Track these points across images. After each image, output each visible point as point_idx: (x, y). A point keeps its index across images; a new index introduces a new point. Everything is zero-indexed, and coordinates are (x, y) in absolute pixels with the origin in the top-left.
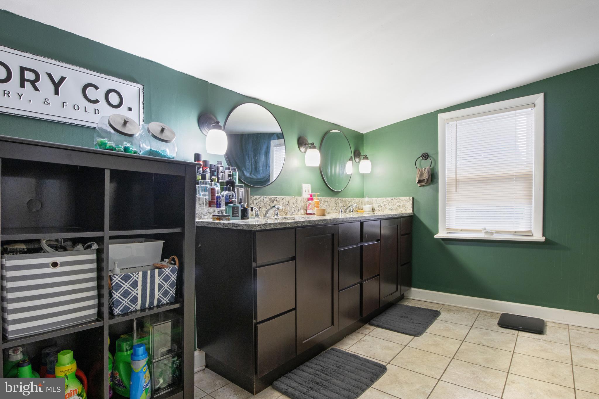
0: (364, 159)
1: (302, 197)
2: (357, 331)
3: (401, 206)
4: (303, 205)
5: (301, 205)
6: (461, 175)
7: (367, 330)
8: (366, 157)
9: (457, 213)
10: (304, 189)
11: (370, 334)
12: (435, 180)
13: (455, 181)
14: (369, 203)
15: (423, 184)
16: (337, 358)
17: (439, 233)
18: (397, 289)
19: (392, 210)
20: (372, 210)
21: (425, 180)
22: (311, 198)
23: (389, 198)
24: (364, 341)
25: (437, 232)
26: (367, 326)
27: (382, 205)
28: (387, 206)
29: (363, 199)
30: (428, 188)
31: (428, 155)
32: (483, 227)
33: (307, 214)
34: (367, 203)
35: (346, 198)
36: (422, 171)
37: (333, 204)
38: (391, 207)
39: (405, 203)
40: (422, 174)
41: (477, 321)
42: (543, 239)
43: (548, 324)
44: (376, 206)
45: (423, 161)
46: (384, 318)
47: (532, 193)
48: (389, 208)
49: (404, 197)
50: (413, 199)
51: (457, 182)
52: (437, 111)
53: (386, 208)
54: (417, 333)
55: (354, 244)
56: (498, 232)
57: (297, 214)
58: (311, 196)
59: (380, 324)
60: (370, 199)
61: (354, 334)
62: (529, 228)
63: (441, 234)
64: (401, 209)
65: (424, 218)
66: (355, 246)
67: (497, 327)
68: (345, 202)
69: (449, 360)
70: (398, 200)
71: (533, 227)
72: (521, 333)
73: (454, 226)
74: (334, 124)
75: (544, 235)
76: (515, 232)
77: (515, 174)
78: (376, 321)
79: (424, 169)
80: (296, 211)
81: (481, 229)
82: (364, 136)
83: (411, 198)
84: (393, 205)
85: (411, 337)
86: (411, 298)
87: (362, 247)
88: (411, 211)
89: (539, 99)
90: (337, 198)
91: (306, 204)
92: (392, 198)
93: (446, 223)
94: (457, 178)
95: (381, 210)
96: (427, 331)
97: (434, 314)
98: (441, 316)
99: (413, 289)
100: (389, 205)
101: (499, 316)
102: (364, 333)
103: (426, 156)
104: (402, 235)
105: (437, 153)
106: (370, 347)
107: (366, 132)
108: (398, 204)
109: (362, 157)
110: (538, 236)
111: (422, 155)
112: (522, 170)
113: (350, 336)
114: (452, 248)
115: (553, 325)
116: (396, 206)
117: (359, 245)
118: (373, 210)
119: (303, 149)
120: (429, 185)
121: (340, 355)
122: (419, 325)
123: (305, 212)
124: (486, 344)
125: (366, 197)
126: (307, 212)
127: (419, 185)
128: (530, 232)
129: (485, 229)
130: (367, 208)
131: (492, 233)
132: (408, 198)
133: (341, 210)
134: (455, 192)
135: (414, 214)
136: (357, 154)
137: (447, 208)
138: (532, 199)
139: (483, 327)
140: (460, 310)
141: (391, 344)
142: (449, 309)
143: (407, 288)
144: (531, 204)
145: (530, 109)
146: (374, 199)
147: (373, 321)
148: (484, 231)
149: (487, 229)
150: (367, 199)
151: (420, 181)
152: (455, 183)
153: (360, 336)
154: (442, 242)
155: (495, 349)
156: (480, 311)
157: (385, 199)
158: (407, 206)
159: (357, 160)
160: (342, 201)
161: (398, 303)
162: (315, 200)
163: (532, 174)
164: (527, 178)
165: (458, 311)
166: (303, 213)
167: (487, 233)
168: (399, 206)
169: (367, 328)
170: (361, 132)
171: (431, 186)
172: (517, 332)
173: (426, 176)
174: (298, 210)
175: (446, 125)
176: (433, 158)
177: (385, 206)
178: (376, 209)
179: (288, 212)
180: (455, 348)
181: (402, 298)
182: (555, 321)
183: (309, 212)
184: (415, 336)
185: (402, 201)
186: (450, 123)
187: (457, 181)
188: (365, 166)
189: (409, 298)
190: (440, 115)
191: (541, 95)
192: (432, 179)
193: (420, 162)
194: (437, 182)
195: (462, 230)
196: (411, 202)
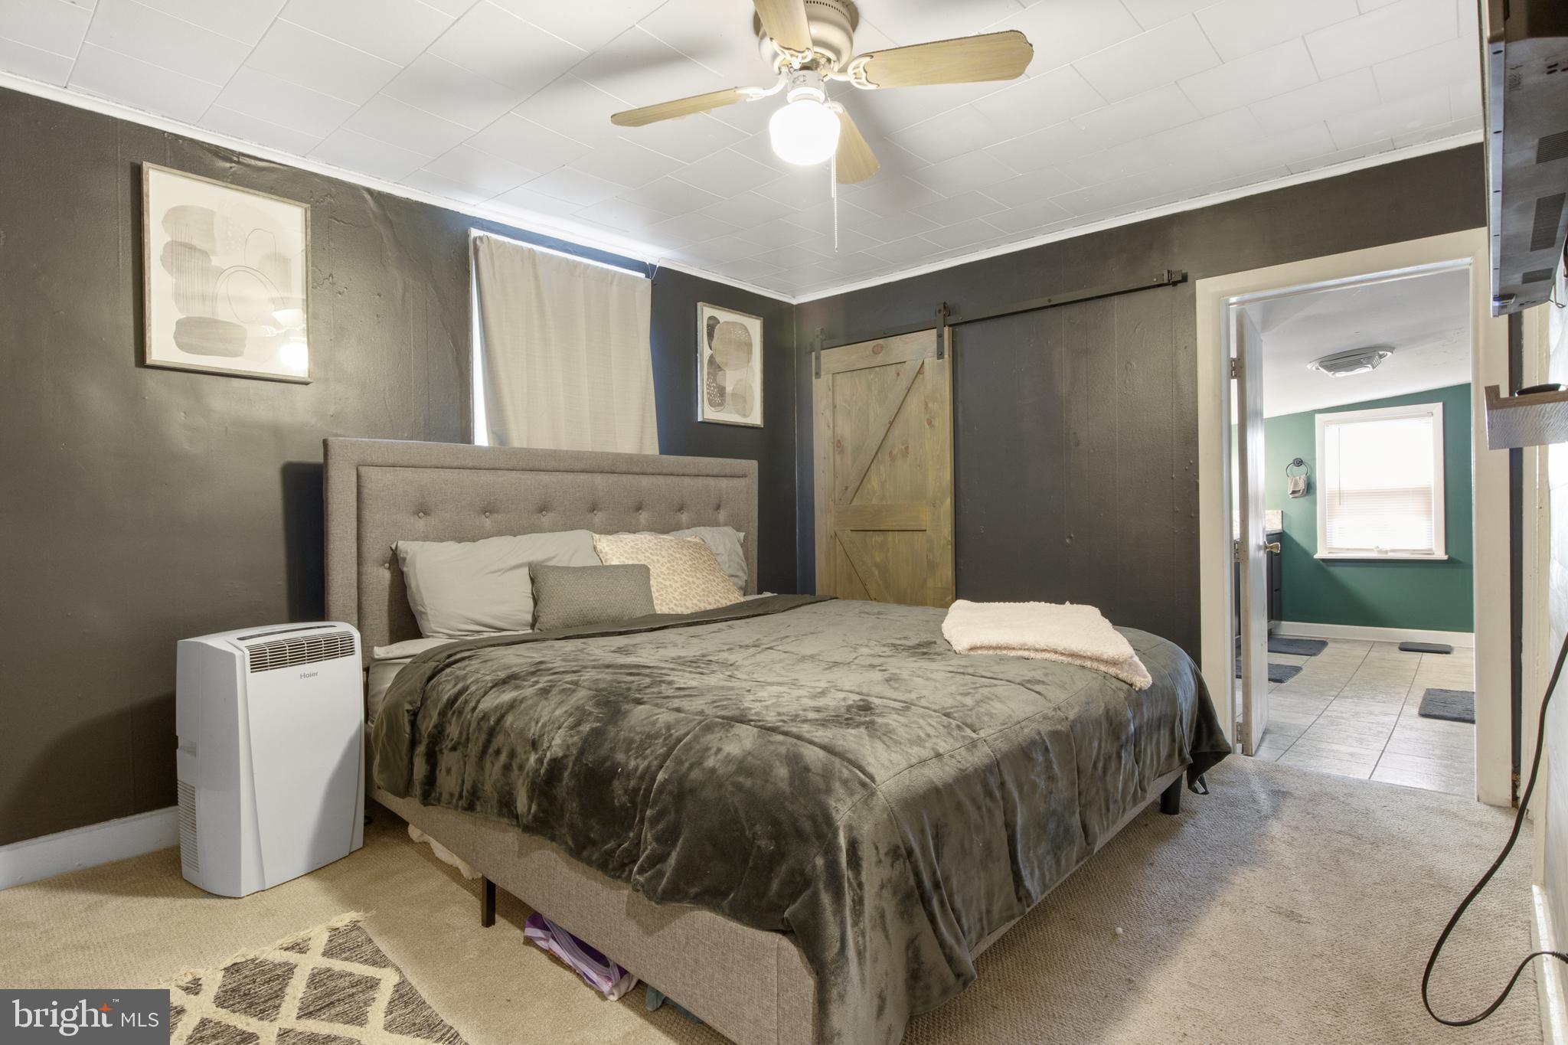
6: (1346, 487)
12: (1312, 490)
13: (1338, 494)
15: (1296, 495)
17: (1318, 553)
21: (1300, 491)
25: (1316, 551)
30: (1302, 500)
31: (1302, 462)
36: (1294, 480)
39: (1272, 517)
40: (1296, 484)
42: (1446, 557)
45: (1295, 468)
47: (1432, 508)
49: (1272, 510)
50: (1282, 512)
52: (1315, 410)
54: (1313, 654)
56: (1393, 551)
62: (1430, 546)
63: (1321, 554)
65: (1297, 535)
67: (1398, 652)
71: (1434, 544)
72: (1424, 653)
73: (1337, 544)
75: (1446, 553)
76: (1414, 550)
77: (1411, 487)
79: (1297, 477)
81: (1373, 548)
83: (1280, 511)
85: (1308, 656)
86: (1282, 633)
88: (1280, 527)
89: (1437, 408)
93: (1328, 542)
94: (1341, 491)
96: (1323, 653)
97: (1321, 644)
98: (1329, 645)
99: (1283, 622)
101: (1399, 643)
103: (1299, 462)
105: (1314, 459)
110: (1440, 554)
111: (1294, 461)
112: (1419, 484)
114: (1337, 570)
115: (1459, 648)
120: (1305, 496)
127: (1291, 496)
128: (1431, 550)
129: (1378, 547)
131: (1386, 552)
132: (1275, 511)
134: (1338, 506)
135: (1284, 530)
137: (1328, 524)
138: (1431, 514)
139: (1385, 654)
142: (1336, 641)
144: (1431, 520)
145: (1426, 419)
149: (1380, 547)
151: (1293, 492)
152: (1338, 497)
154: (1322, 563)
156: (1374, 642)
158: (1274, 522)
163: (1431, 488)
164: (1425, 493)
165: (1348, 642)
167: (1380, 551)
171: (1307, 497)
172: (1421, 653)
173: (1302, 486)
175: (1326, 428)
176: (1308, 464)
182: (1463, 646)
185: (1269, 514)
186: (1331, 426)
187: (1341, 493)
189: (1279, 633)
190: (1318, 416)
191: (1440, 405)
192: (1310, 488)
193: (1291, 470)
194: (1315, 493)
195: (1348, 549)
196: (1280, 517)
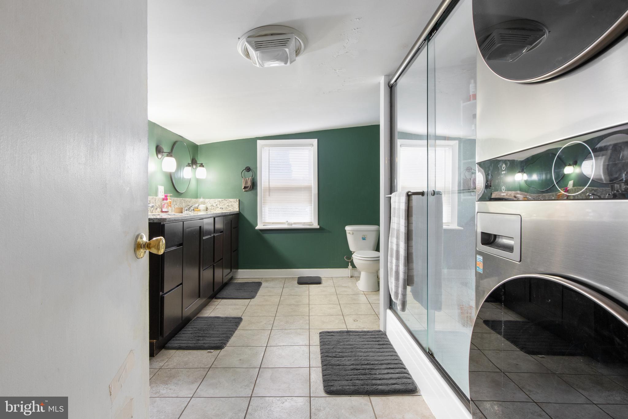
0: (200, 166)
1: (158, 197)
2: (209, 304)
3: (230, 206)
4: (159, 204)
5: (158, 204)
6: (273, 184)
7: (216, 302)
8: (202, 165)
9: (269, 211)
10: (159, 190)
11: (220, 304)
12: (255, 187)
13: (268, 188)
14: (204, 203)
15: (247, 189)
16: (205, 322)
17: (258, 226)
18: (231, 271)
19: (222, 209)
20: (205, 209)
21: (249, 187)
22: (166, 198)
23: (220, 200)
24: (217, 309)
25: (257, 225)
26: (214, 300)
27: (215, 205)
28: (218, 206)
29: (198, 199)
30: (250, 192)
31: (250, 169)
32: (286, 221)
33: (162, 212)
34: (201, 203)
35: (188, 199)
36: (246, 180)
37: (179, 204)
38: (222, 206)
39: (233, 203)
40: (246, 182)
41: (285, 284)
42: (318, 227)
43: (323, 279)
44: (209, 206)
45: (246, 172)
46: (224, 293)
47: (312, 199)
48: (220, 207)
49: (232, 199)
50: (239, 200)
51: (270, 190)
52: (256, 138)
53: (217, 207)
54: (252, 297)
55: (209, 235)
56: (295, 223)
57: (155, 212)
58: (166, 196)
59: (225, 296)
60: (203, 200)
61: (207, 306)
62: (311, 220)
63: (259, 226)
64: (230, 209)
65: (247, 215)
66: (209, 236)
67: (297, 285)
68: (187, 202)
69: (277, 306)
70: (228, 201)
71: (313, 219)
72: (310, 285)
73: (268, 220)
74: (180, 136)
75: (319, 224)
76: (304, 223)
77: (303, 186)
78: (220, 295)
79: (248, 178)
80: (155, 209)
81: (285, 222)
82: (199, 146)
83: (238, 200)
84: (224, 205)
85: (249, 300)
86: (238, 277)
87: (214, 236)
88: (238, 210)
89: (315, 141)
90: (181, 199)
91: (162, 204)
92: (222, 199)
93: (263, 218)
94: (270, 187)
95: (214, 209)
96: (258, 294)
97: (259, 284)
98: (262, 285)
99: (239, 270)
100: (220, 205)
101: (297, 279)
102: (216, 304)
103: (248, 169)
104: (234, 228)
105: (256, 168)
106: (224, 311)
107: (200, 144)
108: (227, 204)
109: (199, 165)
110: (316, 225)
111: (246, 168)
112: (305, 184)
113: (205, 308)
114: (267, 236)
115: (325, 278)
116: (226, 206)
117: (212, 235)
118: (207, 209)
119: (160, 156)
120: (251, 190)
121: (206, 319)
122: (251, 292)
123: (161, 210)
124: (294, 294)
125: (200, 198)
126: (162, 210)
127: (244, 190)
128: (311, 222)
129: (287, 222)
130: (202, 207)
131: (292, 224)
132: (235, 200)
133: (186, 209)
134: (268, 197)
135: (240, 212)
136: (194, 162)
137: (263, 208)
138: (312, 202)
139: (290, 286)
140: (273, 279)
141: (237, 307)
142: (267, 280)
143: (236, 270)
144: (312, 206)
145: (310, 147)
146: (207, 200)
147: (218, 296)
148: (287, 223)
149: (288, 221)
150: (201, 200)
151: (245, 188)
152: (268, 190)
153: (213, 307)
154: (260, 232)
155: (299, 296)
156: (286, 278)
157: (217, 200)
158: (234, 206)
159: (194, 167)
160: (184, 201)
161: (230, 282)
162: (168, 200)
163: (312, 187)
164: (308, 189)
165: (273, 280)
166: (159, 211)
167: (289, 224)
168: (228, 206)
169: (215, 301)
170: (197, 144)
171: (252, 191)
172: (308, 285)
173: (249, 184)
174: (156, 209)
175: (262, 149)
176: (253, 171)
177: (217, 206)
178: (209, 208)
179: (150, 210)
180: (277, 300)
181: (232, 278)
182: (326, 276)
183: (164, 210)
184: (251, 299)
185: (231, 202)
186: (265, 148)
187: (270, 188)
188: (201, 173)
189: (236, 278)
190: (258, 141)
191: (316, 140)
192: (253, 186)
193: (244, 173)
194: (257, 189)
195: (273, 223)
196: (238, 203)
